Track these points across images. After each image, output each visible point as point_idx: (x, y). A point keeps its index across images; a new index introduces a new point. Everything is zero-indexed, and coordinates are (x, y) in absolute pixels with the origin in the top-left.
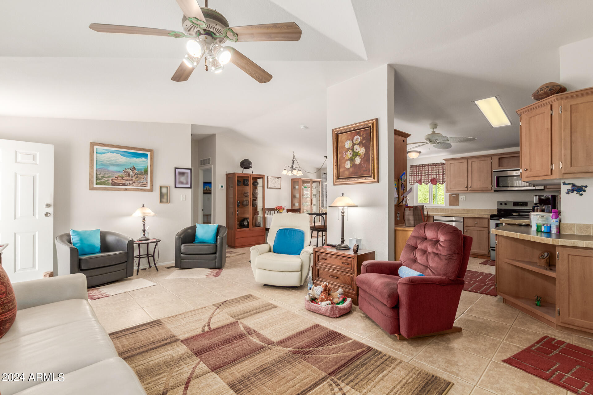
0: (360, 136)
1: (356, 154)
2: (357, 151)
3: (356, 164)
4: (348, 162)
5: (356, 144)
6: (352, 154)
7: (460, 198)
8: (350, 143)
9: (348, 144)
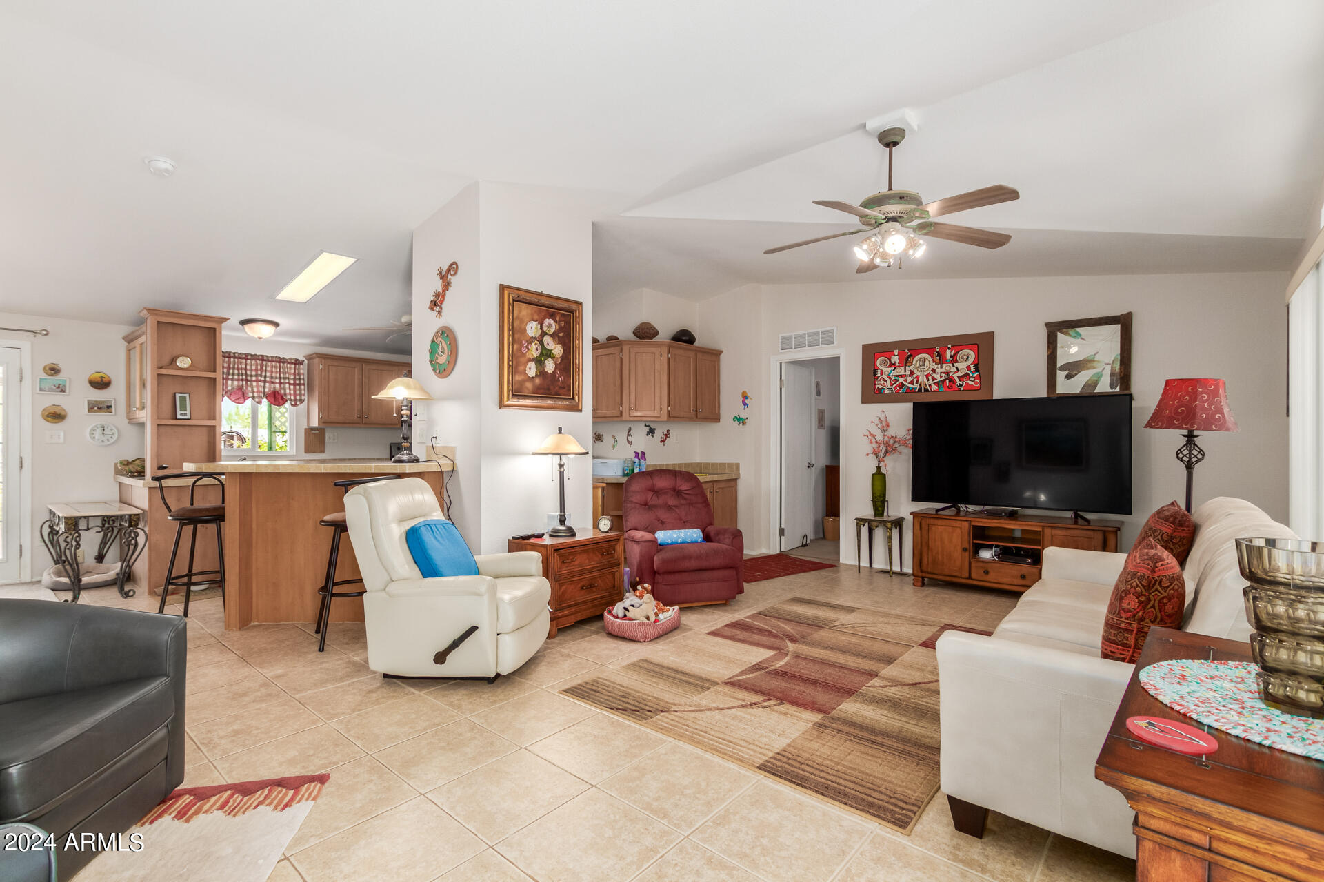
0: (555, 321)
1: (547, 354)
2: (549, 348)
3: (547, 372)
4: (532, 365)
5: (547, 334)
6: (539, 350)
7: (327, 438)
8: (536, 328)
9: (532, 329)
